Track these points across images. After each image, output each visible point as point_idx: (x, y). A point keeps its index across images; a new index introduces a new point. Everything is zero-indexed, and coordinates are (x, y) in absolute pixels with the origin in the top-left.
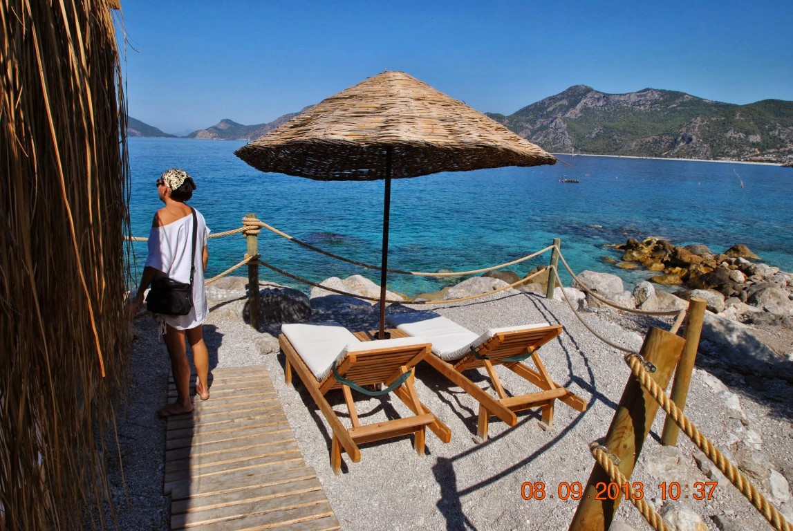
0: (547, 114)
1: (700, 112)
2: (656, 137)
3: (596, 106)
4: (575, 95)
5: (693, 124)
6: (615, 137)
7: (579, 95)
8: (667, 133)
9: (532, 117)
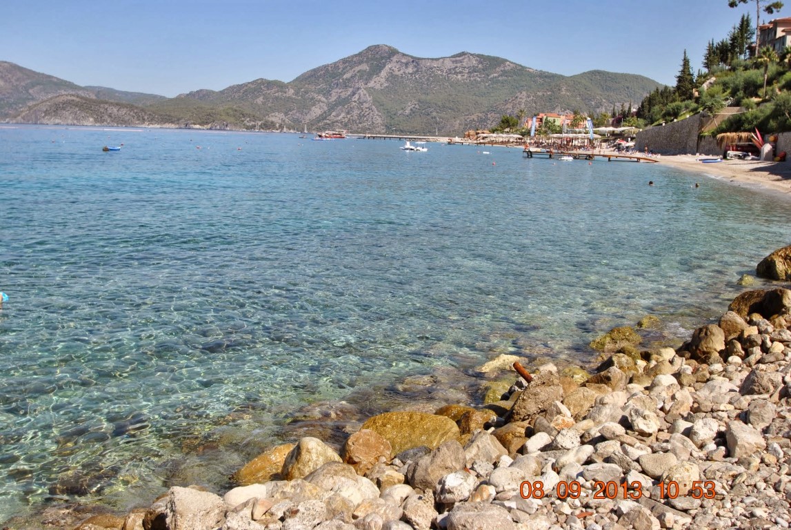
0: (345, 83)
1: (525, 83)
2: (480, 115)
3: (404, 73)
4: (377, 57)
5: (519, 100)
6: (434, 114)
7: (382, 58)
8: (492, 109)
9: (323, 86)
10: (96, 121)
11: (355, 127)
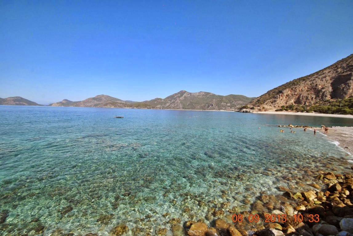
0: (175, 98)
1: (215, 98)
2: (204, 105)
3: (188, 96)
5: (213, 101)
6: (194, 105)
7: (183, 93)
8: (207, 103)
9: (170, 99)
10: (114, 107)
11: (175, 108)
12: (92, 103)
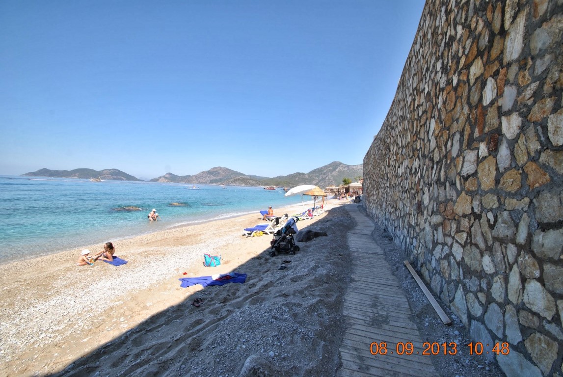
0: (324, 173)
3: (344, 170)
7: (337, 166)
9: (317, 174)
12: (208, 179)
